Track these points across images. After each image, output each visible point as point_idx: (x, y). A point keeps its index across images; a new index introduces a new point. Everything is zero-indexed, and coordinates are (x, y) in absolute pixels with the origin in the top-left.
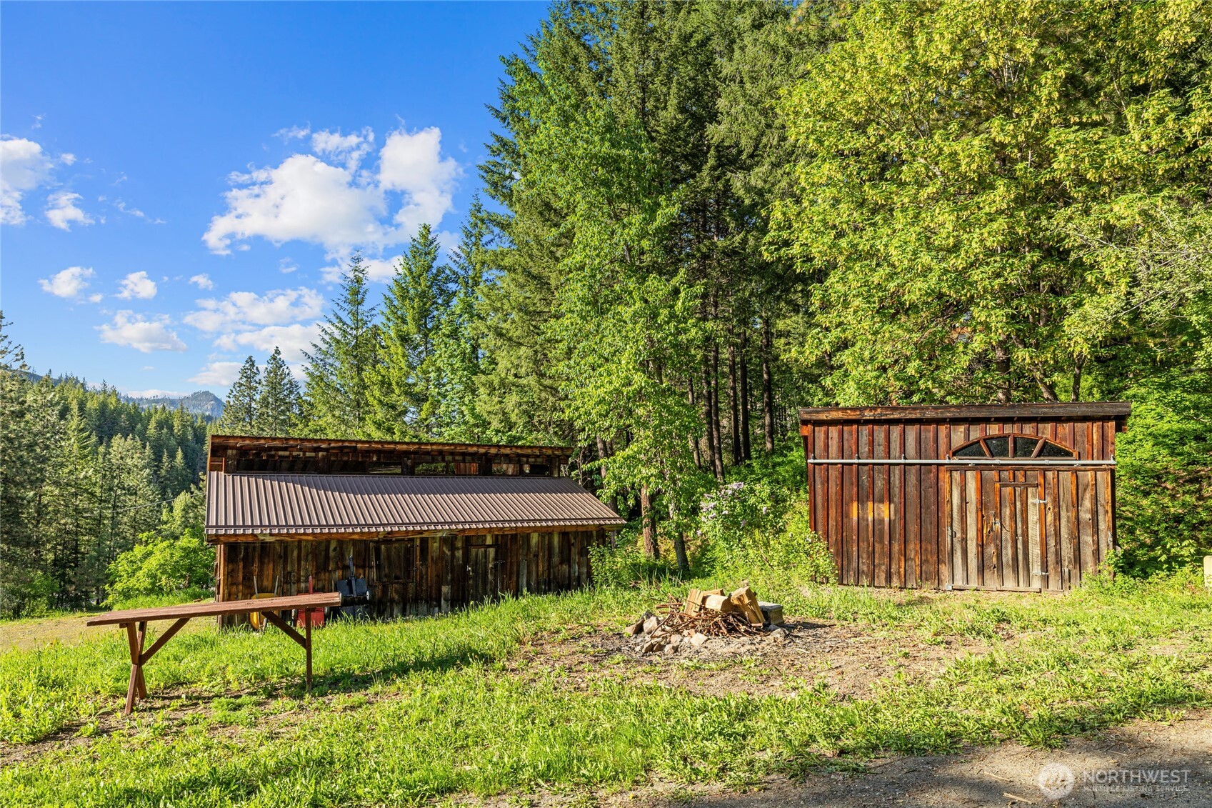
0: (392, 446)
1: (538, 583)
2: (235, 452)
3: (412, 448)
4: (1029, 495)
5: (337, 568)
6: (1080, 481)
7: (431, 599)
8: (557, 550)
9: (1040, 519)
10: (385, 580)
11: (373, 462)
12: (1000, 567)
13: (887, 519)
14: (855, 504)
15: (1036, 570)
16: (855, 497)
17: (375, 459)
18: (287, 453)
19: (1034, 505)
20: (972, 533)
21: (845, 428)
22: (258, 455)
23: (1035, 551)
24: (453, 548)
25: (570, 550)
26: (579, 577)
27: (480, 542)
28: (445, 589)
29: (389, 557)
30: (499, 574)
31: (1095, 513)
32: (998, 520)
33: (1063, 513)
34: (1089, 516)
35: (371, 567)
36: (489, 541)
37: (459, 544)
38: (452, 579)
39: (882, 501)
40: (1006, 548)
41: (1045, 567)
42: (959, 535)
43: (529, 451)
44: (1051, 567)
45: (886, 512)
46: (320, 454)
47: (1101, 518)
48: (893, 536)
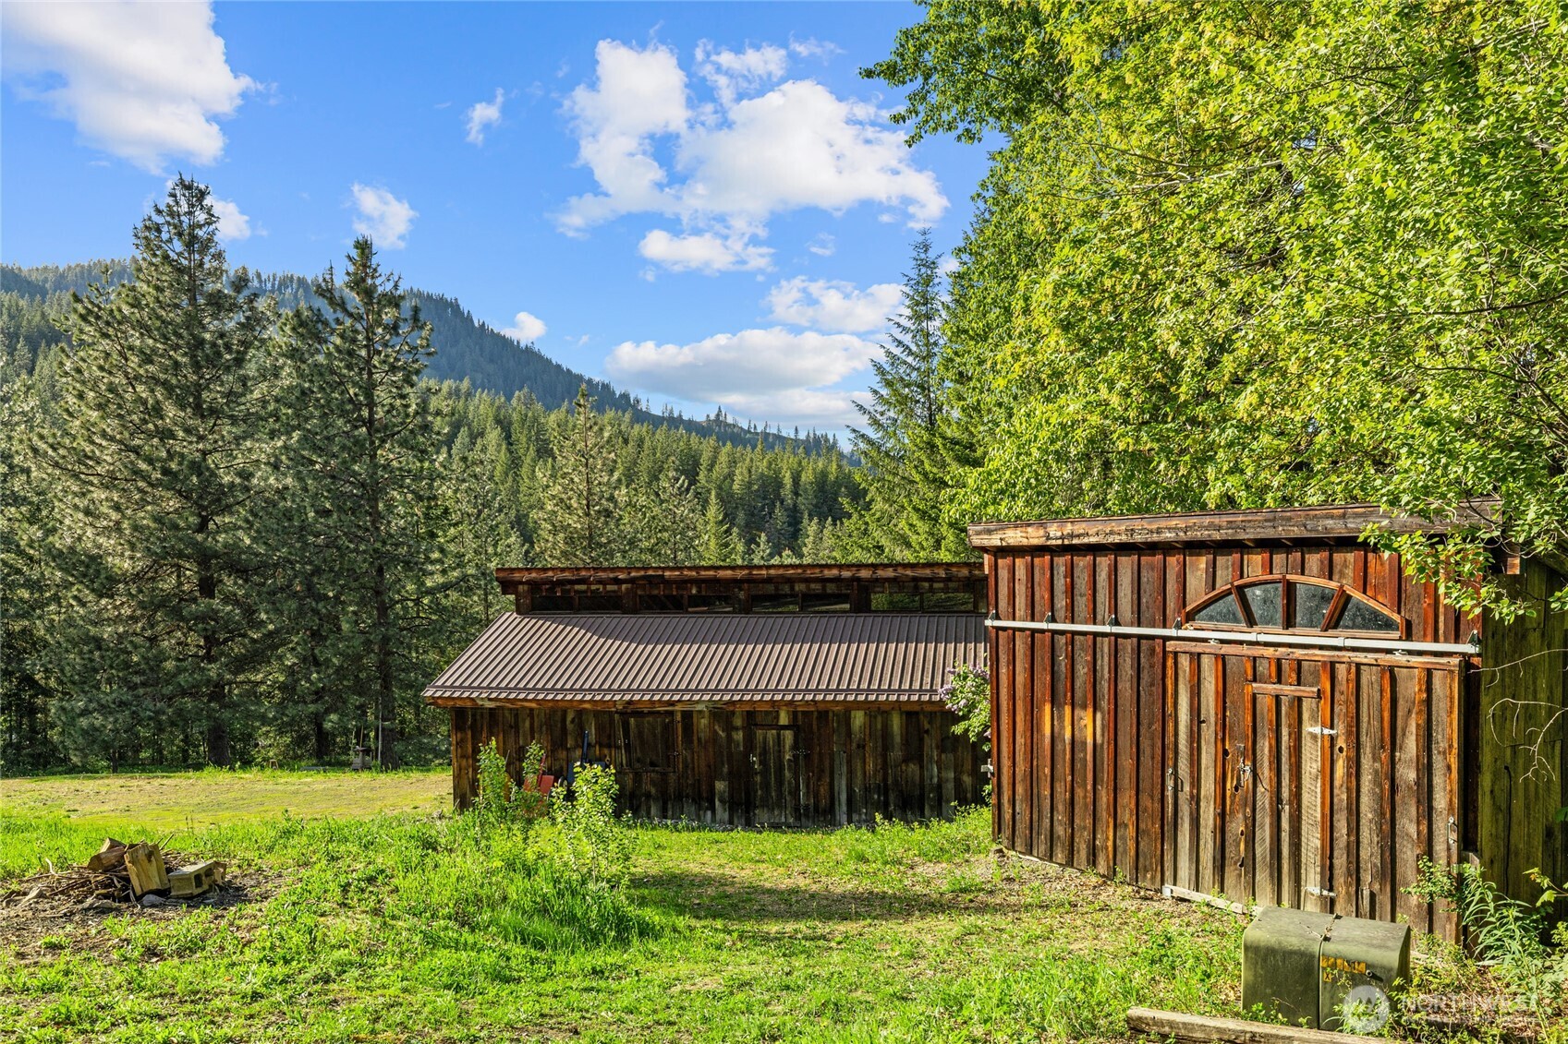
0: (711, 573)
1: (867, 789)
2: (526, 587)
3: (740, 574)
4: (1306, 716)
5: (577, 746)
6: (1401, 689)
7: (700, 798)
8: (898, 739)
9: (1322, 771)
10: (637, 765)
11: (691, 597)
12: (1249, 864)
13: (1090, 740)
14: (1047, 708)
15: (1312, 886)
16: (1048, 697)
17: (694, 591)
18: (583, 587)
19: (1314, 737)
20: (1208, 786)
21: (1037, 561)
22: (552, 590)
23: (1312, 840)
24: (729, 728)
25: (921, 740)
26: (939, 787)
27: (769, 720)
28: (720, 786)
29: (640, 734)
30: (802, 770)
31: (1426, 770)
32: (1249, 763)
33: (1366, 763)
34: (1412, 776)
35: (618, 748)
36: (784, 719)
37: (738, 722)
38: (730, 773)
39: (1084, 707)
40: (1262, 827)
41: (1328, 882)
42: (1187, 788)
43: (928, 572)
44: (1340, 880)
45: (1089, 725)
46: (624, 586)
47: (1438, 780)
48: (1099, 775)
